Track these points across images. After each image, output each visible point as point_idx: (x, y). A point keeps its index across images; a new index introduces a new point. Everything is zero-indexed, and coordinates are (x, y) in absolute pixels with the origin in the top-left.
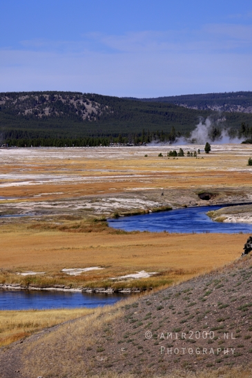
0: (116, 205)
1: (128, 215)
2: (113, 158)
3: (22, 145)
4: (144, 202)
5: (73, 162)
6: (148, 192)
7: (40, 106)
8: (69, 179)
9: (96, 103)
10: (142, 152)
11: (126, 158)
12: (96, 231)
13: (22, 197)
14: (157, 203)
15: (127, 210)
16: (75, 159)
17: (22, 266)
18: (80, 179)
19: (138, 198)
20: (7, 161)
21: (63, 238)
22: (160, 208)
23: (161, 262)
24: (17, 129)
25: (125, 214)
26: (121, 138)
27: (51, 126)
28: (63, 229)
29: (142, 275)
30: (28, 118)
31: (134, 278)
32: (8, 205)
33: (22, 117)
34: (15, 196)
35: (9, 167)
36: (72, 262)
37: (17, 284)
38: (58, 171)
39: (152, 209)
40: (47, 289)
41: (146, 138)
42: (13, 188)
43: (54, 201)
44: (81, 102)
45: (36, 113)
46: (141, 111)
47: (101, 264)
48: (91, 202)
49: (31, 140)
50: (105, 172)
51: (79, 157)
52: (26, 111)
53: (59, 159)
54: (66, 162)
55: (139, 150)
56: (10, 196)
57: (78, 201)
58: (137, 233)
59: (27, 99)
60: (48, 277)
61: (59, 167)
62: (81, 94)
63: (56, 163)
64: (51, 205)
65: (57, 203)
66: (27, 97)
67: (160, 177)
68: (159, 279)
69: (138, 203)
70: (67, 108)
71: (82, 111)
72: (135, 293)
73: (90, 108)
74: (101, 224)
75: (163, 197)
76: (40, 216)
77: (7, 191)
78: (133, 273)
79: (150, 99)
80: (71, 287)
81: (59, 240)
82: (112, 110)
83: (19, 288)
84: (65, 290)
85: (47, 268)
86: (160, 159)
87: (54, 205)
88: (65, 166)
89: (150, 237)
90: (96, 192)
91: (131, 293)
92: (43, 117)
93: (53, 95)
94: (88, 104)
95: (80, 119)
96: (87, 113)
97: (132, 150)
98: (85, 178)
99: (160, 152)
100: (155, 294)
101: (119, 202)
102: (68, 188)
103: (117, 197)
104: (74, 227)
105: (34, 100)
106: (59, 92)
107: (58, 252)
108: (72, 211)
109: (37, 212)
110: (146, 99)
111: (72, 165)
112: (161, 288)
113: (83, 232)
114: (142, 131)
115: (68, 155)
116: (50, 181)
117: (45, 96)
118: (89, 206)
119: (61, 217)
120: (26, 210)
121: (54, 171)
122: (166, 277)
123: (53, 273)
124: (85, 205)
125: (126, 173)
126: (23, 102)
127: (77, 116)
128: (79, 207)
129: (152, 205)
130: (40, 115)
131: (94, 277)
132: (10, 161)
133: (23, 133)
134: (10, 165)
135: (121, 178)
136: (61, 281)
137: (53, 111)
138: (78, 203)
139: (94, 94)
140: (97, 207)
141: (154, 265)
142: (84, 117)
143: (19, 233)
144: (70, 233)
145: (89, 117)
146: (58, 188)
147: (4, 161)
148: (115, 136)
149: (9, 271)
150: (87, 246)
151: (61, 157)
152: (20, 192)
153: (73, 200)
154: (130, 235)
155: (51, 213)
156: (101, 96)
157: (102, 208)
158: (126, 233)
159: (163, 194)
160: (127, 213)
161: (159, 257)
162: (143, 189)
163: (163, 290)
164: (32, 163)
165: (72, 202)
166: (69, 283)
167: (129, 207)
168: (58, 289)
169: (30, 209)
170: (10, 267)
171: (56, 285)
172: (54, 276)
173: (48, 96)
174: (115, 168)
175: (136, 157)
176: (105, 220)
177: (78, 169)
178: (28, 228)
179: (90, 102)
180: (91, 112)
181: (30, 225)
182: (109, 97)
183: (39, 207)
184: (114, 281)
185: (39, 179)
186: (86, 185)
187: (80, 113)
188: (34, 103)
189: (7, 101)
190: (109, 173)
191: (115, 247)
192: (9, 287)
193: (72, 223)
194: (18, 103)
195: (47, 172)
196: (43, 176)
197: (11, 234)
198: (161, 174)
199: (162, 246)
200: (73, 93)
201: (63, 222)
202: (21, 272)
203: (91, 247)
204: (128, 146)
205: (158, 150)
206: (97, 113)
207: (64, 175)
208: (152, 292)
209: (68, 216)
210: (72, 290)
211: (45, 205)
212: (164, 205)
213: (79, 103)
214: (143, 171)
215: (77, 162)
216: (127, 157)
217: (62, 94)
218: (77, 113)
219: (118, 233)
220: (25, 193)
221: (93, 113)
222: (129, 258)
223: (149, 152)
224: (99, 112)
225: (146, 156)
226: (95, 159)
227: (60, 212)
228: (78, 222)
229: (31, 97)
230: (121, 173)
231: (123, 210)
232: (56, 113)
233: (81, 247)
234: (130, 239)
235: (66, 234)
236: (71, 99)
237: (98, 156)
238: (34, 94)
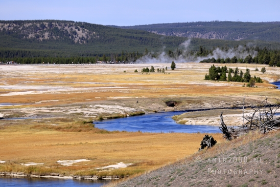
0: (101, 111)
1: (111, 118)
2: (98, 73)
3: (28, 62)
4: (122, 108)
5: (66, 76)
6: (126, 100)
7: (41, 32)
8: (64, 90)
9: (86, 30)
10: (122, 69)
11: (109, 74)
12: (85, 131)
13: (26, 103)
14: (133, 109)
15: (109, 114)
16: (69, 74)
17: (26, 158)
18: (72, 89)
19: (118, 105)
20: (14, 75)
21: (58, 136)
22: (136, 113)
23: (135, 156)
24: (23, 50)
25: (107, 118)
26: (105, 57)
27: (49, 48)
28: (59, 129)
29: (121, 166)
30: (32, 40)
31: (114, 168)
32: (14, 109)
33: (26, 40)
34: (21, 103)
35: (16, 80)
36: (65, 155)
37: (21, 173)
38: (55, 83)
39: (129, 113)
40: (45, 176)
41: (125, 58)
42: (19, 96)
43: (52, 107)
44: (74, 29)
45: (38, 37)
46: (121, 36)
47: (89, 157)
48: (81, 108)
49: (33, 59)
50: (93, 84)
51: (72, 72)
52: (30, 36)
53: (56, 74)
54: (61, 76)
55: (119, 67)
56: (17, 103)
57: (70, 107)
58: (117, 132)
59: (30, 26)
60: (46, 167)
61: (56, 80)
62: (74, 22)
63: (54, 77)
64: (49, 110)
65: (54, 108)
66: (30, 24)
67: (136, 88)
68: (134, 169)
69: (118, 109)
70: (62, 33)
71: (74, 36)
72: (115, 180)
73: (80, 33)
74: (89, 125)
75: (138, 104)
76: (40, 119)
77: (14, 99)
78: (114, 164)
79: (128, 27)
80: (64, 175)
81: (55, 138)
82: (98, 35)
83: (23, 175)
84: (59, 177)
85: (46, 160)
86: (136, 73)
87: (52, 110)
88: (61, 79)
89: (127, 136)
90: (84, 100)
91: (112, 180)
92: (44, 40)
93: (51, 22)
94: (79, 30)
95: (73, 43)
96: (78, 38)
97: (114, 67)
98: (76, 89)
99: (135, 69)
100: (131, 180)
101: (103, 108)
102: (62, 96)
103: (102, 104)
104: (67, 128)
105: (36, 26)
106: (56, 21)
107: (54, 147)
108: (66, 115)
109: (38, 115)
110: (125, 27)
111: (66, 79)
112: (136, 175)
113: (74, 131)
114: (121, 52)
115: (63, 70)
116: (49, 91)
117: (45, 23)
118: (79, 111)
119: (57, 120)
120: (29, 114)
121: (52, 83)
122: (140, 167)
123: (50, 164)
124: (76, 110)
125: (109, 85)
126: (28, 28)
127: (70, 39)
128: (71, 112)
129: (129, 110)
130: (41, 39)
131: (83, 167)
132: (17, 75)
133: (28, 53)
134: (17, 78)
135: (104, 89)
136: (56, 170)
137: (51, 35)
138: (70, 109)
139: (84, 23)
140: (85, 112)
141: (131, 158)
142: (76, 41)
143: (23, 132)
144: (64, 132)
145: (80, 40)
146: (54, 96)
147: (12, 75)
148: (101, 56)
149: (15, 162)
150: (77, 142)
151: (58, 72)
152: (25, 100)
153: (67, 106)
154: (111, 134)
155: (49, 116)
156: (89, 24)
157: (90, 112)
158: (108, 132)
159: (137, 102)
160: (109, 116)
161: (134, 151)
162: (122, 98)
163: (137, 177)
164: (34, 77)
165: (66, 108)
166: (63, 172)
167: (111, 112)
168: (54, 177)
169: (32, 113)
170: (16, 159)
171: (52, 174)
172: (51, 166)
173: (47, 23)
174: (100, 81)
175: (117, 72)
176: (92, 122)
177: (70, 81)
178: (30, 128)
179: (81, 28)
180: (81, 37)
181: (32, 125)
182: (95, 25)
183: (40, 112)
184: (98, 170)
185: (40, 89)
186: (77, 94)
187: (72, 37)
188: (36, 29)
189: (15, 27)
190: (95, 85)
191: (99, 144)
192: (15, 175)
193: (65, 124)
194: (23, 29)
195: (46, 83)
196: (43, 87)
197: (17, 133)
198: (136, 86)
199: (137, 143)
200: (67, 21)
201: (58, 124)
202: (25, 163)
203: (81, 143)
204: (111, 63)
205: (134, 67)
206: (86, 37)
207: (60, 87)
208: (128, 179)
209: (63, 119)
210: (65, 177)
211: (44, 110)
212: (138, 111)
213: (72, 29)
214: (122, 84)
215: (70, 76)
216: (110, 72)
217: (58, 22)
218: (70, 37)
219: (102, 132)
220: (29, 101)
221: (83, 37)
222: (110, 152)
223: (127, 69)
224: (88, 37)
225: (125, 72)
226: (84, 74)
227: (56, 115)
228: (70, 123)
229: (34, 24)
230: (104, 85)
231: (106, 114)
232: (54, 37)
233: (73, 143)
234: (111, 137)
235: (61, 132)
236: (66, 26)
237: (86, 71)
238: (36, 21)
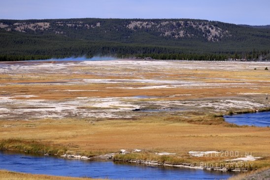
0: (231, 105)
1: (240, 113)
2: (230, 70)
3: (164, 58)
4: (252, 104)
5: (199, 72)
6: (256, 96)
7: (177, 30)
8: (196, 85)
9: (219, 28)
10: (252, 66)
11: (240, 71)
12: (216, 124)
13: (160, 96)
14: (262, 105)
15: (239, 109)
16: (201, 70)
17: (160, 148)
18: (204, 85)
19: (248, 100)
20: (151, 70)
21: (190, 129)
22: (265, 109)
23: (264, 150)
24: (160, 46)
25: (237, 113)
26: (236, 55)
27: (184, 45)
28: (191, 121)
29: (249, 159)
30: (167, 38)
31: (243, 161)
32: (150, 102)
33: (163, 37)
34: (156, 96)
35: (152, 74)
36: (196, 147)
37: (155, 161)
38: (188, 78)
39: (258, 109)
40: (177, 166)
41: (256, 55)
42: (155, 90)
43: (184, 101)
44: (208, 27)
45: (173, 35)
46: (253, 35)
47: (219, 149)
48: (212, 102)
49: (169, 55)
50: (224, 80)
51: (204, 68)
52: (166, 33)
53: (189, 70)
54: (194, 72)
55: (250, 65)
56: (152, 96)
57: (202, 101)
58: (247, 126)
59: (167, 24)
60: (179, 157)
61: (189, 75)
62: (208, 21)
63: (187, 72)
64: (182, 103)
65: (186, 102)
66: (167, 22)
67: (265, 85)
68: (262, 162)
69: (248, 104)
70: (197, 32)
71: (208, 34)
72: (243, 172)
73: (214, 32)
74: (219, 119)
75: (267, 101)
76: (173, 111)
77: (150, 92)
78: (243, 157)
79: (260, 26)
80: (195, 165)
81: (187, 130)
82: (230, 34)
83: (157, 164)
84: (190, 167)
85: (178, 150)
86: (266, 71)
87: (184, 103)
88: (194, 75)
89: (256, 131)
90: (215, 95)
91: (240, 172)
92: (179, 38)
93: (187, 21)
94: (212, 29)
95: (206, 40)
96: (211, 36)
97: (245, 64)
98: (208, 84)
99: (266, 67)
100: (259, 173)
101: (233, 103)
102: (195, 91)
103: (232, 99)
104: (199, 121)
105: (172, 25)
106: (191, 20)
107: (186, 138)
108: (198, 109)
109: (172, 108)
110: (257, 26)
111: (199, 74)
112: (264, 169)
113: (205, 124)
114: (253, 50)
115: (196, 66)
116: (182, 86)
117: (180, 22)
118: (210, 105)
119: (189, 113)
120: (163, 106)
121: (185, 78)
122: (268, 161)
123: (182, 154)
124: (208, 105)
125: (239, 82)
126: (164, 26)
127: (204, 37)
128: (203, 106)
129: (258, 106)
130: (176, 36)
131: (213, 159)
132: (153, 70)
133: (164, 50)
134: (153, 73)
135: (235, 85)
136: (188, 160)
137: (186, 33)
138: (202, 103)
139: (218, 22)
140: (216, 107)
141: (259, 152)
142: (209, 38)
143: (157, 124)
144: (195, 125)
145: (213, 38)
146: (188, 91)
147: (149, 70)
148: (232, 53)
149: (150, 151)
150: (208, 135)
151: (191, 68)
152: (159, 93)
153: (199, 100)
154: (241, 128)
155: (182, 109)
156: (222, 23)
157: (221, 107)
158: (238, 127)
159: (267, 98)
160: (239, 111)
161: (263, 146)
162: (252, 94)
163: (265, 170)
164: (169, 72)
165: (198, 102)
166: (194, 162)
167: (241, 107)
168: (186, 166)
169: (167, 106)
170: (150, 148)
171: (184, 164)
172: (183, 156)
173: (183, 22)
174: (231, 77)
175: (247, 69)
176: (222, 116)
177: (203, 77)
178: (164, 120)
179: (214, 27)
180: (214, 35)
181: (166, 117)
182: (228, 24)
183: (173, 105)
184: (227, 162)
185: (174, 84)
186: (209, 89)
187: (206, 35)
188: (172, 27)
189: (153, 25)
190: (226, 81)
191: (229, 137)
192: (149, 163)
193: (197, 117)
194: (160, 27)
195: (180, 78)
196: (177, 82)
197: (152, 124)
198: (266, 83)
199: (266, 138)
200: (201, 20)
201: (190, 116)
202: (158, 152)
203: (211, 136)
204: (242, 61)
205: (264, 65)
206: (219, 36)
207: (192, 82)
208: (257, 171)
209: (195, 112)
210: (196, 167)
211: (178, 103)
212: (267, 107)
213: (206, 28)
214: (253, 81)
215: (202, 72)
216: (242, 69)
217: (193, 21)
218: (204, 35)
219: (232, 126)
220: (163, 94)
221: (216, 35)
222: (239, 145)
223: (258, 66)
224: (220, 35)
225: (255, 69)
226: (216, 70)
227: (189, 108)
228: (202, 117)
229: (170, 23)
230: (235, 81)
231: (236, 109)
232: (188, 35)
233: (203, 135)
234: (241, 131)
235: (192, 125)
236: (200, 25)
237: (218, 68)
238: (173, 20)
